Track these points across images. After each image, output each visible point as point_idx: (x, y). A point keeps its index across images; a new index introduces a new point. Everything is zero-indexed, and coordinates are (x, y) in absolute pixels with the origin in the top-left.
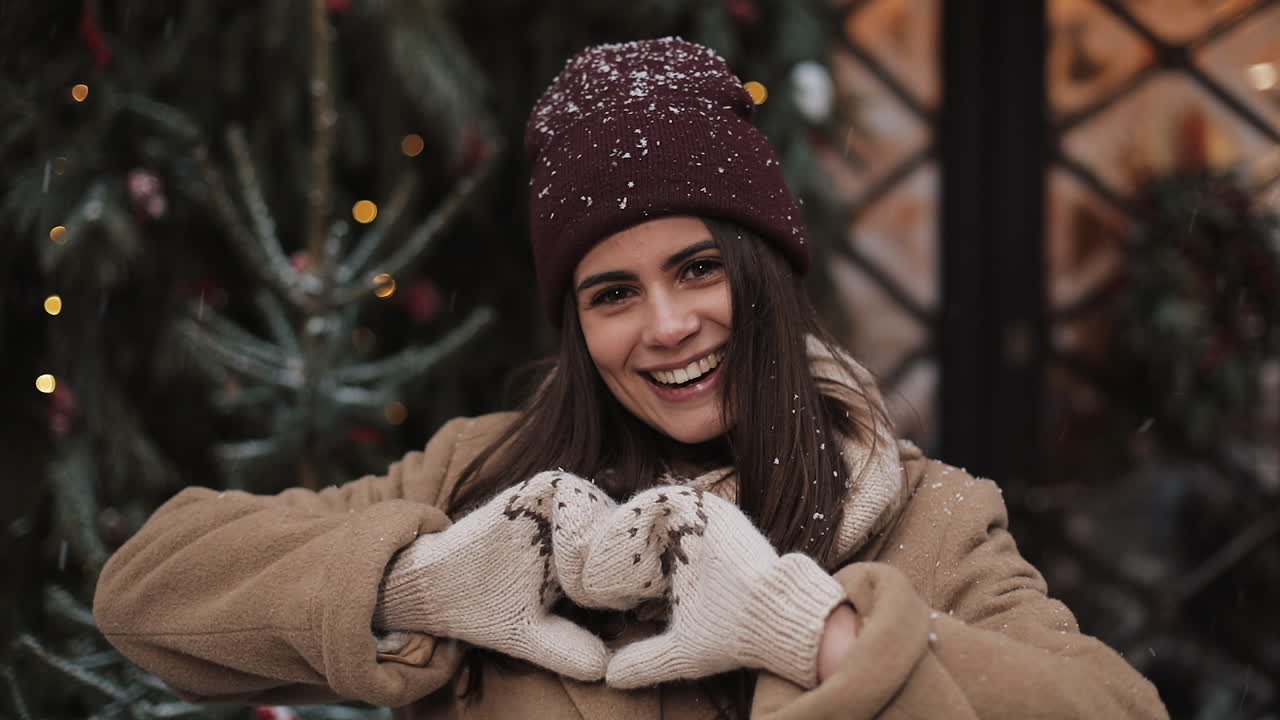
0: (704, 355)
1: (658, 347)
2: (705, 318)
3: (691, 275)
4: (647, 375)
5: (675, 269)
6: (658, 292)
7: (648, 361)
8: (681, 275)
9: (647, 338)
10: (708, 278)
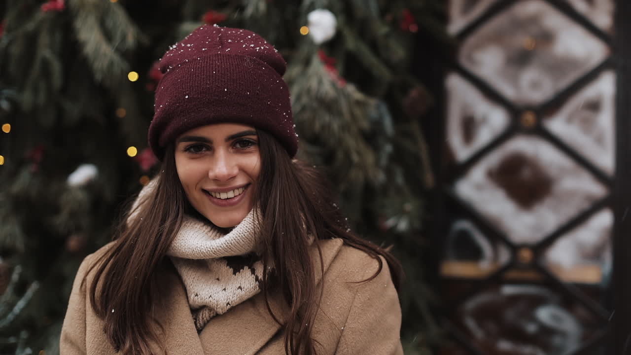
0: (238, 188)
1: (216, 180)
2: (243, 170)
3: (238, 146)
4: (206, 192)
5: (231, 141)
6: (221, 152)
7: (210, 187)
8: (233, 145)
9: (211, 174)
10: (248, 149)
